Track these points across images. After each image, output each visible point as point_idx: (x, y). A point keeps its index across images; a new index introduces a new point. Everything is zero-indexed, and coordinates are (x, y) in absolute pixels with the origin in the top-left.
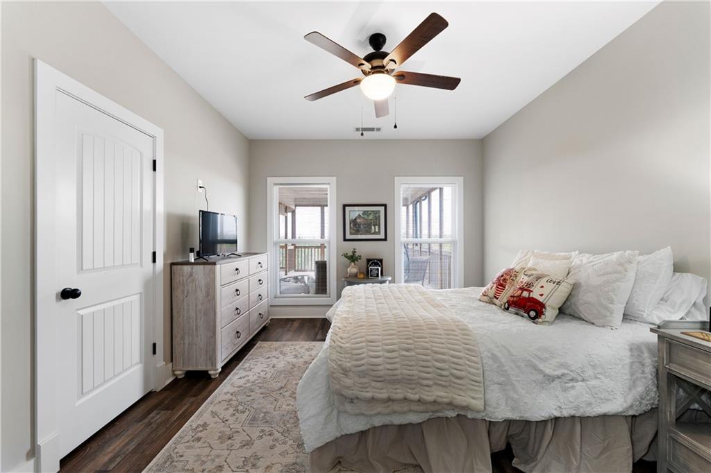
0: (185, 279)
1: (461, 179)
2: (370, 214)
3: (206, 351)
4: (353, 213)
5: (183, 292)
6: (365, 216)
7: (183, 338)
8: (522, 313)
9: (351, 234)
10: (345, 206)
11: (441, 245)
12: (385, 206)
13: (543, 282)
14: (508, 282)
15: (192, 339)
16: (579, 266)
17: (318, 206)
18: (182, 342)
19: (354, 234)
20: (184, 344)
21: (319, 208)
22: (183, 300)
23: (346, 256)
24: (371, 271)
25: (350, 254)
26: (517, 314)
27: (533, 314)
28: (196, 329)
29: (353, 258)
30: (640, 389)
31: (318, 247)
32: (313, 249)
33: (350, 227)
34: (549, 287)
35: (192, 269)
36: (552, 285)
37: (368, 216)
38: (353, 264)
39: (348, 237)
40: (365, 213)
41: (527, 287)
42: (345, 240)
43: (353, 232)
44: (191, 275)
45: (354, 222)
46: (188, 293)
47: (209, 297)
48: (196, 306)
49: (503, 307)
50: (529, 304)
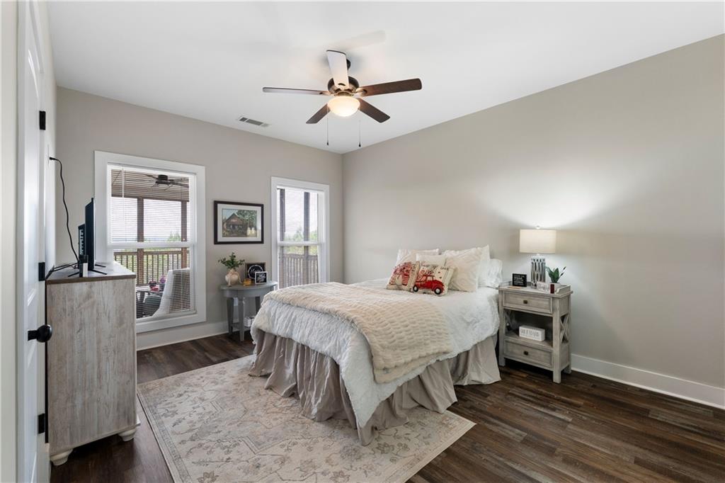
0: (76, 305)
1: (327, 187)
2: (246, 214)
3: (118, 405)
4: (225, 212)
5: (72, 325)
6: (240, 216)
7: (71, 397)
8: (430, 291)
9: (224, 236)
10: (216, 203)
11: (307, 248)
12: (262, 206)
13: (438, 269)
14: (411, 272)
15: (91, 395)
16: (452, 258)
17: (179, 200)
18: (69, 404)
19: (227, 236)
20: (74, 406)
21: (180, 203)
22: (72, 338)
23: (224, 262)
24: (257, 276)
25: (228, 259)
26: (424, 293)
27: (438, 291)
28: (99, 377)
29: (231, 263)
30: (496, 320)
31: (177, 253)
32: (171, 256)
33: (223, 229)
34: (443, 272)
35: (91, 287)
36: (444, 271)
37: (244, 216)
38: (232, 270)
39: (220, 239)
40: (240, 212)
41: (430, 274)
42: (216, 242)
43: (227, 233)
44: (89, 296)
45: (227, 222)
46: (82, 325)
47: (124, 325)
48: (99, 342)
49: (412, 290)
50: (434, 285)
